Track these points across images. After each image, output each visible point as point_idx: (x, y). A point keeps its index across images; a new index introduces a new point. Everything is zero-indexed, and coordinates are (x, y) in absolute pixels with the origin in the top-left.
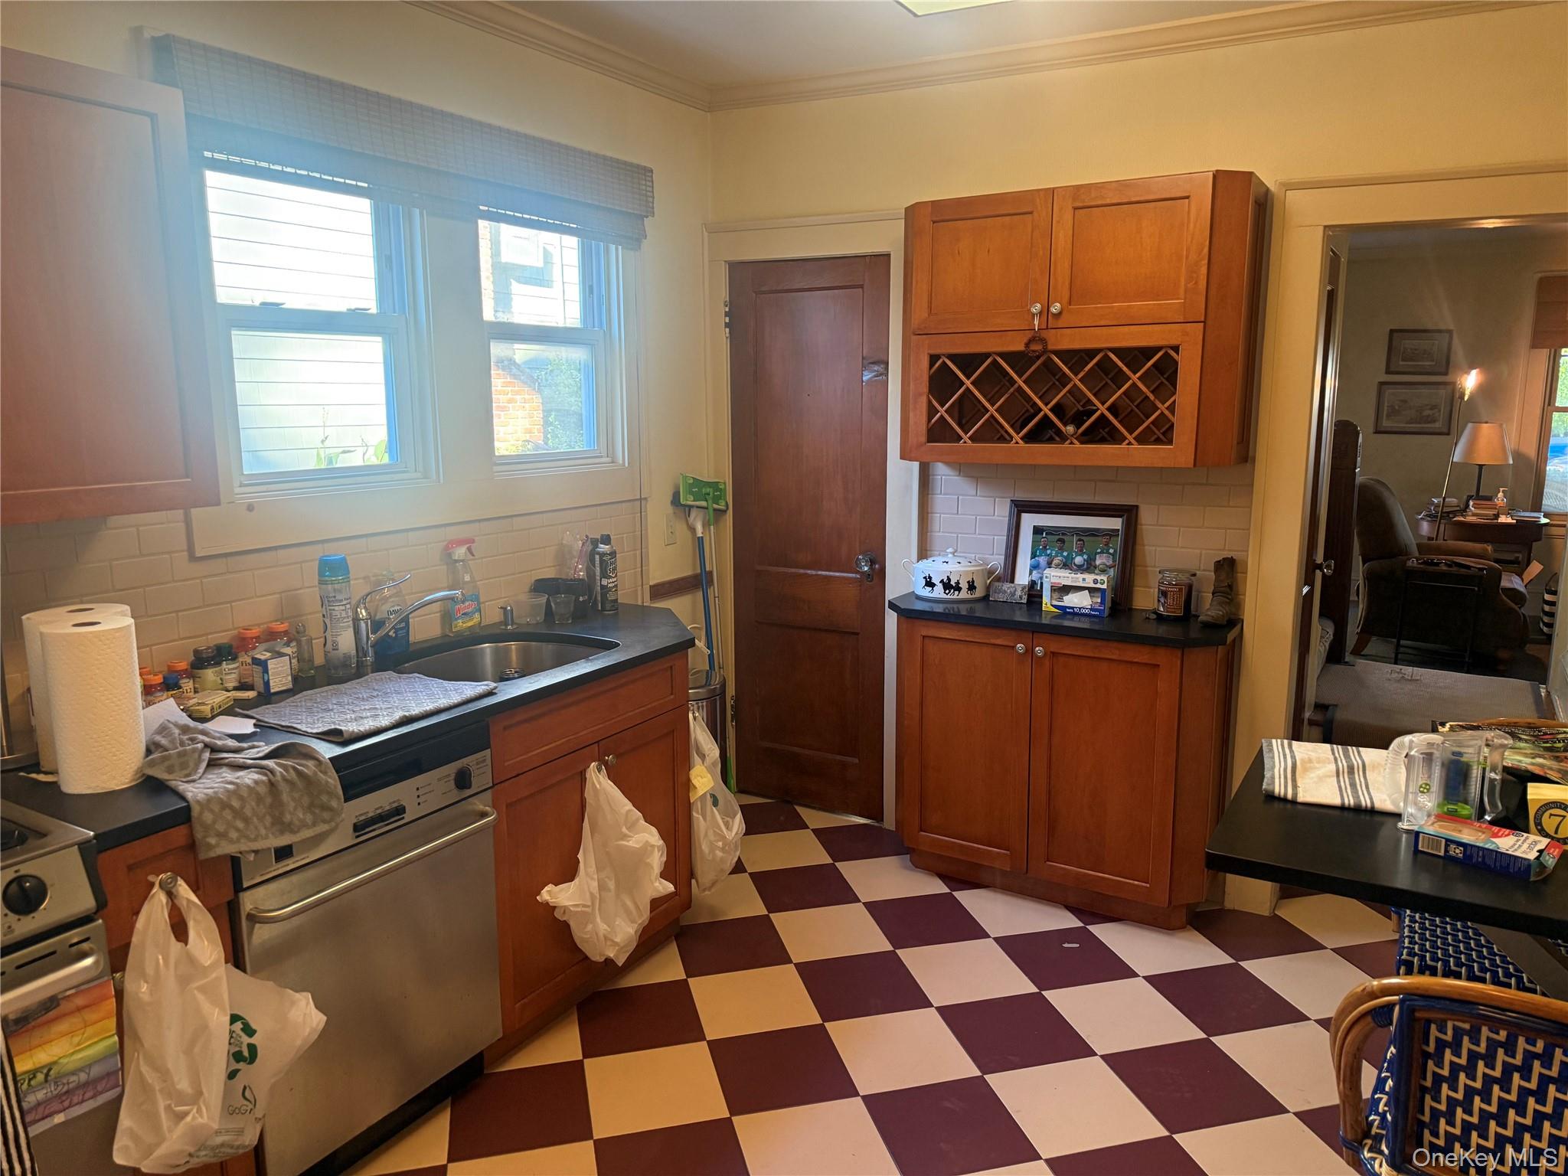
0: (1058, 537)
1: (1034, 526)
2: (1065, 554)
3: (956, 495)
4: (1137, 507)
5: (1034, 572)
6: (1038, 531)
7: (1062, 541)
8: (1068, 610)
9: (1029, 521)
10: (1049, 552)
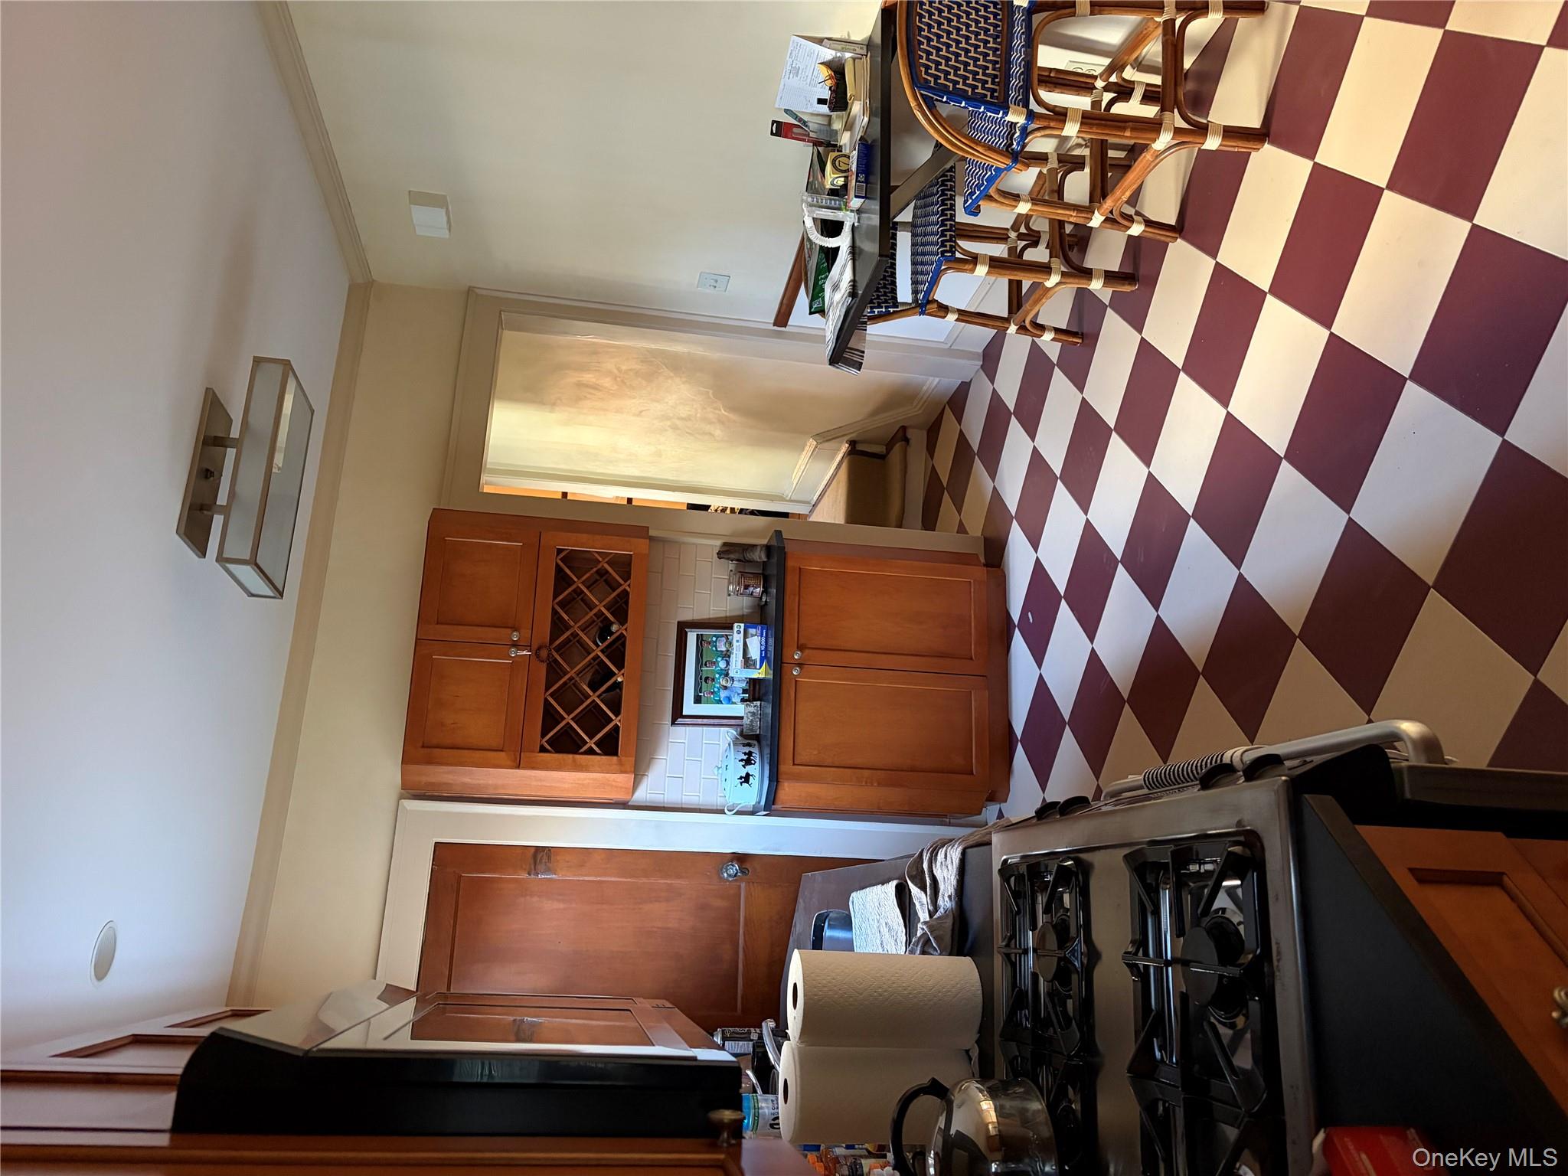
0: (704, 683)
1: (695, 703)
2: (717, 676)
3: (665, 779)
4: (678, 622)
5: (734, 700)
6: (698, 700)
7: (707, 679)
8: (763, 655)
9: (689, 707)
10: (716, 690)
